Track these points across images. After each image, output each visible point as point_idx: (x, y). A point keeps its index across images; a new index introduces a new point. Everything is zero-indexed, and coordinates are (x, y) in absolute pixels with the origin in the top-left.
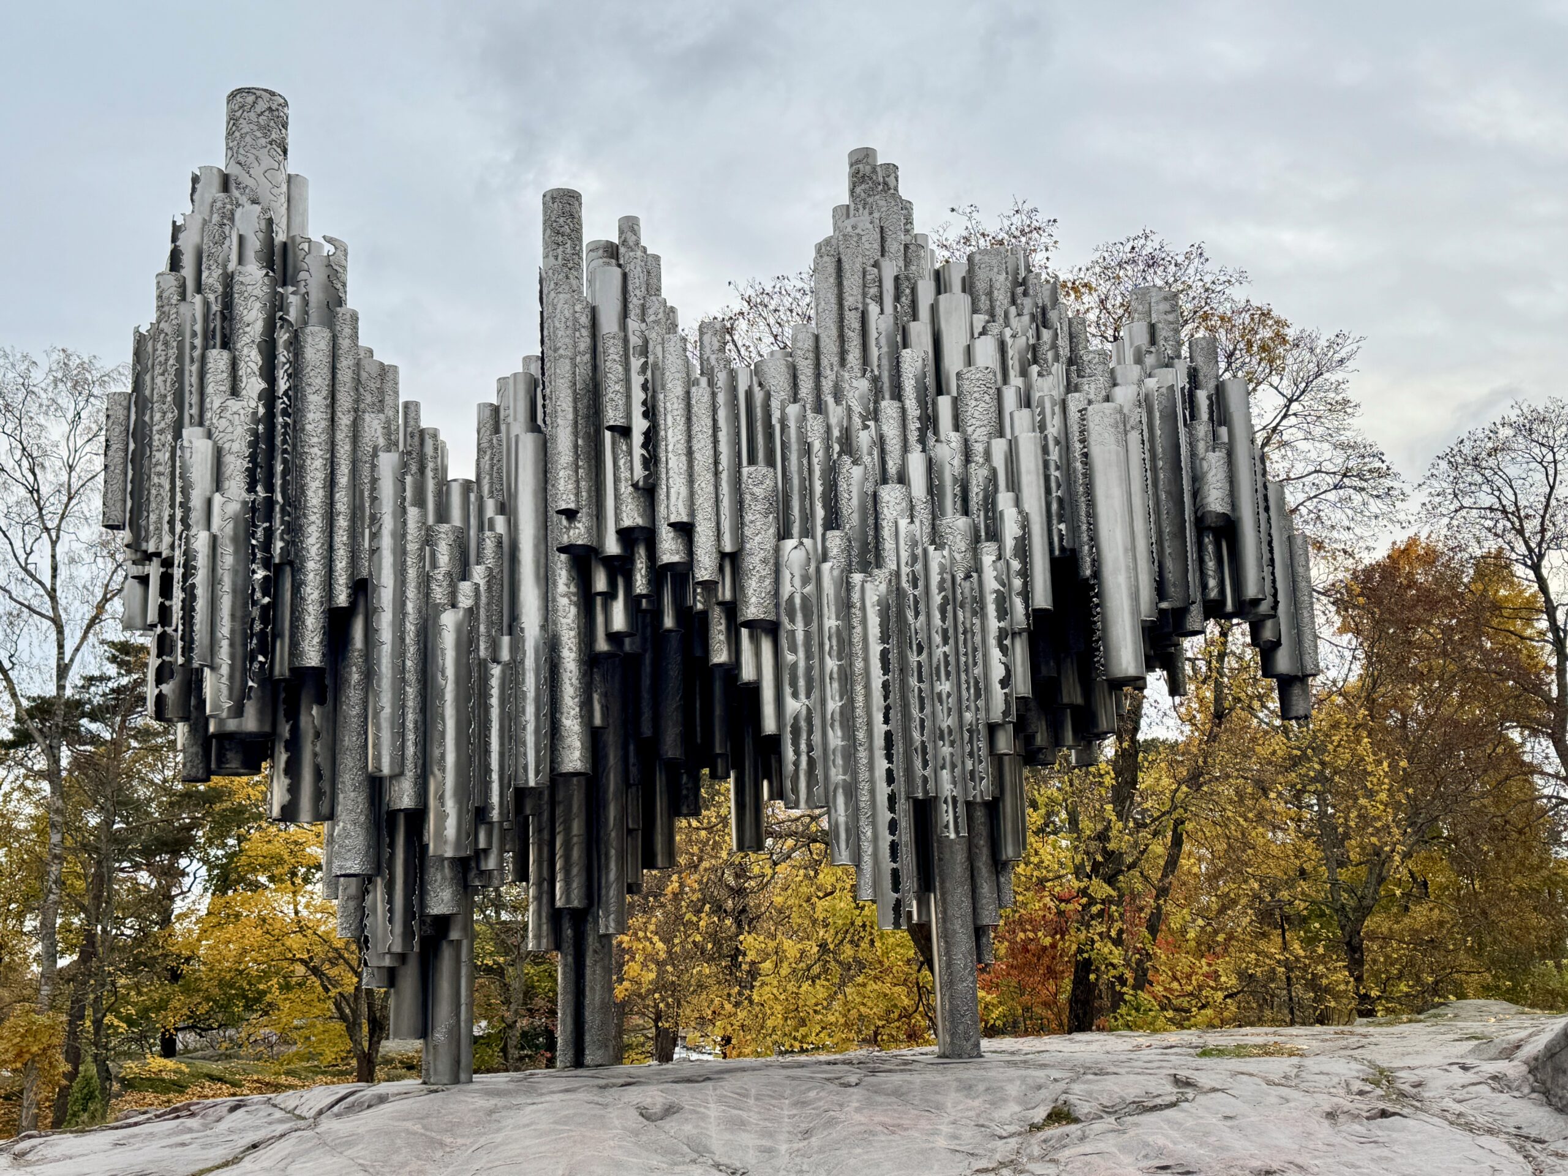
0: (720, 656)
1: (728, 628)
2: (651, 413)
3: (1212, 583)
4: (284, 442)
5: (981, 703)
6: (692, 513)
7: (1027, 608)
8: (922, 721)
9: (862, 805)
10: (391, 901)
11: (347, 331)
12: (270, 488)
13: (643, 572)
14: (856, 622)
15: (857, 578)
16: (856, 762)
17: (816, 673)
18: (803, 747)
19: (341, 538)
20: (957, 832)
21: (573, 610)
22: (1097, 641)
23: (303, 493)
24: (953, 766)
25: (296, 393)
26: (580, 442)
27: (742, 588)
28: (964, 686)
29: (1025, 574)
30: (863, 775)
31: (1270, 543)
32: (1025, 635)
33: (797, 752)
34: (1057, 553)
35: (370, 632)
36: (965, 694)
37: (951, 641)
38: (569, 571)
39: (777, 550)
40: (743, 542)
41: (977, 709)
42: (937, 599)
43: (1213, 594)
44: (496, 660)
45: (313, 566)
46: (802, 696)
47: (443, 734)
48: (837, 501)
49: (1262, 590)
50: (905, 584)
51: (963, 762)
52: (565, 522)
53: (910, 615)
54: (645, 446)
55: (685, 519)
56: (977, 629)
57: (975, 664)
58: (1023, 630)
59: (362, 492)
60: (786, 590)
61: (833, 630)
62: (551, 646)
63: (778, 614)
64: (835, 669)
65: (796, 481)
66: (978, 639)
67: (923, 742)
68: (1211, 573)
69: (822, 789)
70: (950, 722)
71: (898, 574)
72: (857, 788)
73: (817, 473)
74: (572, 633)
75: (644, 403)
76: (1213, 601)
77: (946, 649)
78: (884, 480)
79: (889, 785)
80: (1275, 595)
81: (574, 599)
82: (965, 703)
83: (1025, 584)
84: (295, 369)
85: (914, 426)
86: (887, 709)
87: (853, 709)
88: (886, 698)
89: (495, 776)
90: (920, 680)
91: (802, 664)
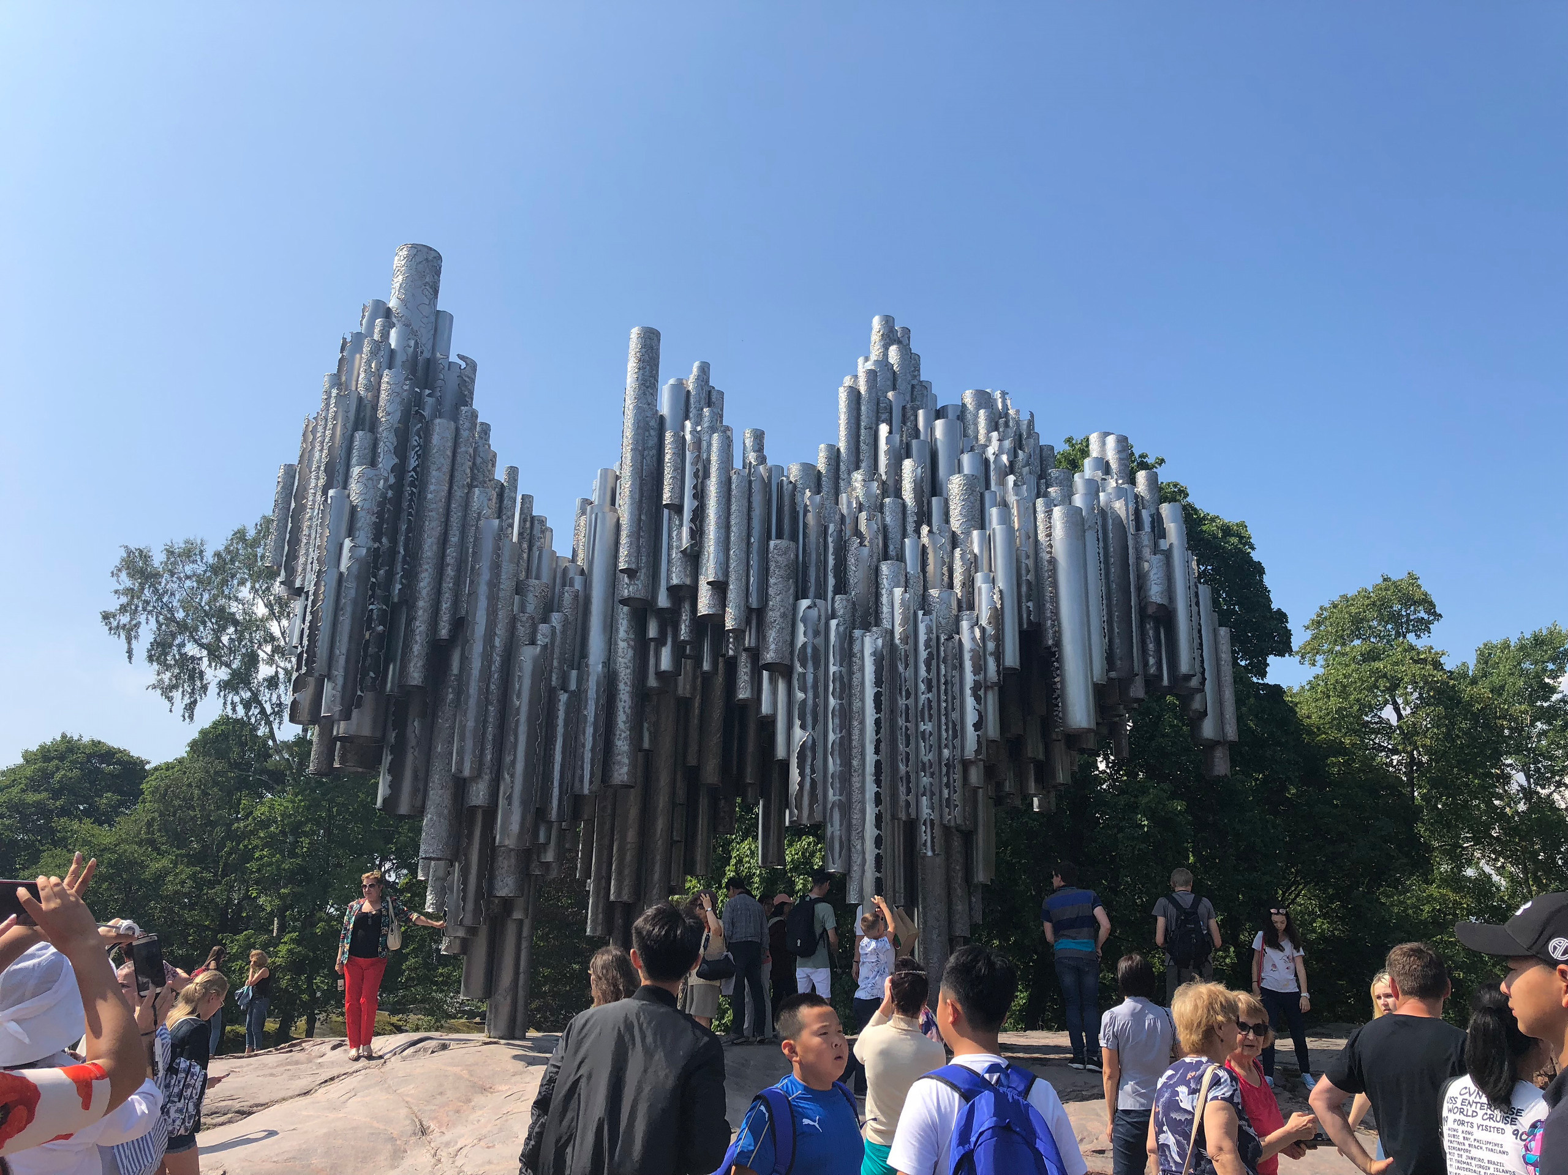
0: (743, 693)
1: (753, 671)
2: (700, 495)
3: (1152, 661)
4: (410, 506)
5: (957, 742)
6: (726, 574)
7: (998, 666)
8: (907, 754)
9: (854, 822)
10: (465, 882)
11: (467, 425)
12: (394, 541)
13: (687, 623)
14: (855, 668)
15: (857, 633)
16: (850, 785)
17: (821, 709)
18: (808, 771)
19: (448, 585)
20: (933, 850)
21: (630, 653)
22: (1056, 699)
23: (420, 547)
24: (933, 794)
25: (422, 471)
26: (643, 517)
27: (764, 637)
28: (944, 727)
29: (999, 638)
30: (856, 797)
31: (1200, 631)
32: (996, 688)
33: (802, 774)
34: (1025, 626)
35: (465, 660)
36: (944, 734)
37: (935, 690)
38: (629, 621)
39: (795, 608)
40: (767, 601)
41: (954, 747)
42: (923, 654)
43: (1152, 670)
44: (565, 689)
45: (423, 604)
46: (810, 728)
47: (515, 746)
48: (845, 573)
49: (1192, 666)
50: (897, 641)
51: (941, 792)
52: (626, 580)
53: (901, 668)
54: (692, 520)
55: (721, 579)
56: (957, 680)
57: (953, 709)
58: (994, 684)
59: (468, 548)
60: (801, 639)
61: (838, 675)
62: (610, 679)
63: (792, 660)
64: (837, 707)
65: (814, 556)
66: (957, 688)
67: (907, 772)
68: (1151, 653)
69: (821, 807)
70: (930, 756)
71: (892, 632)
72: (850, 808)
73: (831, 550)
74: (628, 671)
75: (695, 487)
76: (1153, 675)
77: (930, 695)
78: (886, 557)
79: (877, 806)
80: (1203, 673)
81: (632, 643)
82: (944, 742)
83: (997, 646)
84: (424, 452)
85: (911, 520)
86: (878, 742)
87: (850, 740)
88: (877, 732)
89: (556, 784)
90: (907, 720)
91: (810, 702)
